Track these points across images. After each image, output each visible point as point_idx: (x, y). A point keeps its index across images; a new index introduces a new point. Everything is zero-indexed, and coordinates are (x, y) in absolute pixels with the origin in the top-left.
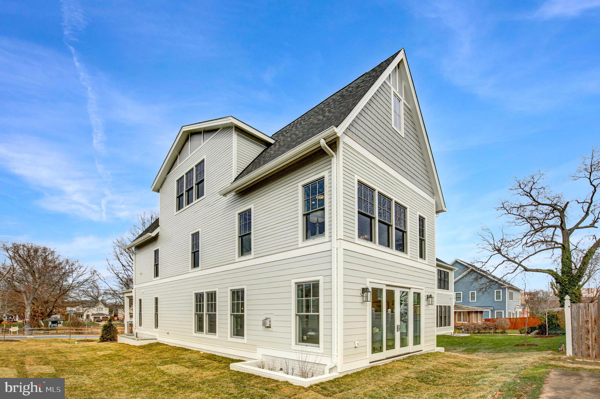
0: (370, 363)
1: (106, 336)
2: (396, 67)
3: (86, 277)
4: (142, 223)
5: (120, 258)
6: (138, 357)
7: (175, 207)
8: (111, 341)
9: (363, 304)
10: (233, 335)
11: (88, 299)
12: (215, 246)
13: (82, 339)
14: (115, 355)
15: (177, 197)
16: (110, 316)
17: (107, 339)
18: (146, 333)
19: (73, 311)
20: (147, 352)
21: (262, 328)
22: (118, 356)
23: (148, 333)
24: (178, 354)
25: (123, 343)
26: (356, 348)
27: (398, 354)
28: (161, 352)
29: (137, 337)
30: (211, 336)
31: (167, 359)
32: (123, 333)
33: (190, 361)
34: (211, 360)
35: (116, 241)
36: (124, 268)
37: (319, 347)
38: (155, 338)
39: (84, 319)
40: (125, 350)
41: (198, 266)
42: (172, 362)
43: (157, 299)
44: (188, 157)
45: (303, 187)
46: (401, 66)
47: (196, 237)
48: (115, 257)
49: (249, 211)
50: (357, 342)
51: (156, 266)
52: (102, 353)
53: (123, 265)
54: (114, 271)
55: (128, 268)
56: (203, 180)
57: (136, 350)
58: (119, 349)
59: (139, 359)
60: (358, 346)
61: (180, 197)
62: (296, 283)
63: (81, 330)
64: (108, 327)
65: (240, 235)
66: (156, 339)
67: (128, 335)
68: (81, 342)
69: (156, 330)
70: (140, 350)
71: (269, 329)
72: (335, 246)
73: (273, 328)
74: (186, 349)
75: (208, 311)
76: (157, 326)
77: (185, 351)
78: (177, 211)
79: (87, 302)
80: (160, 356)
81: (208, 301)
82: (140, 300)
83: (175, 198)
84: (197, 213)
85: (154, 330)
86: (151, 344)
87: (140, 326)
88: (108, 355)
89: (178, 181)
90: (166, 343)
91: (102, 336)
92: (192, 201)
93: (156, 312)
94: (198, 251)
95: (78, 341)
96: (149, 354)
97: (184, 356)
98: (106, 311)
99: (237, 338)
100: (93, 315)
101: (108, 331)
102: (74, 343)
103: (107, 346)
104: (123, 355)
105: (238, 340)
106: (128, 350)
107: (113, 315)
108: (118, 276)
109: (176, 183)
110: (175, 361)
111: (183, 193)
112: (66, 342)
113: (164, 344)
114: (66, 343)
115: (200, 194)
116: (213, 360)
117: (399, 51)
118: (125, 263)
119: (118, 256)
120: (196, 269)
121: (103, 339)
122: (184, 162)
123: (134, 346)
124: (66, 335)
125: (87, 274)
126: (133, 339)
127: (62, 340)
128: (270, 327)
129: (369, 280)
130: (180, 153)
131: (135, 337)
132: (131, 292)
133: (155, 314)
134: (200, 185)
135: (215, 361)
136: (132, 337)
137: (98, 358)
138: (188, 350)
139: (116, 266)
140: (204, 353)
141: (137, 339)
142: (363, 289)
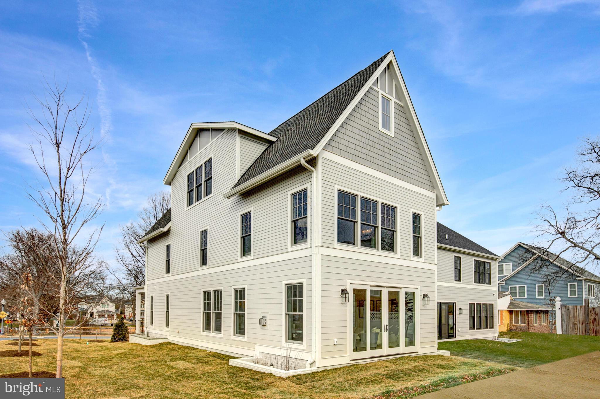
0: (351, 360)
1: (117, 336)
2: (385, 68)
3: (93, 268)
4: (153, 206)
5: (130, 247)
6: (150, 355)
7: (186, 203)
8: (123, 341)
9: (343, 304)
10: (236, 334)
11: (94, 293)
12: (221, 245)
13: (92, 339)
14: (129, 354)
15: (188, 192)
16: (116, 314)
17: (119, 339)
18: (157, 333)
19: (84, 309)
20: (158, 351)
21: (259, 326)
22: (132, 354)
23: (160, 332)
24: (186, 353)
25: (135, 343)
26: (335, 346)
27: (385, 354)
28: (171, 351)
29: (148, 336)
30: (217, 335)
31: (176, 357)
32: (134, 332)
33: (196, 359)
34: (216, 358)
35: (126, 229)
36: (134, 258)
37: (303, 344)
38: (166, 337)
39: (88, 317)
40: (138, 349)
41: (206, 264)
42: (180, 359)
43: (168, 296)
44: (198, 153)
45: (292, 195)
46: (391, 66)
47: (204, 234)
48: (124, 247)
49: (250, 213)
50: (336, 340)
51: (167, 262)
52: (116, 352)
53: (133, 255)
54: (124, 262)
55: (138, 258)
56: (211, 178)
57: (148, 349)
58: (132, 348)
59: (151, 357)
60: (337, 344)
61: (190, 192)
62: (286, 285)
63: (88, 329)
64: (120, 326)
65: (242, 236)
66: (167, 339)
67: (139, 335)
68: (91, 343)
69: (167, 329)
70: (151, 349)
71: (265, 327)
72: (315, 252)
73: (268, 326)
74: (195, 348)
75: (215, 310)
76: (168, 325)
77: (194, 350)
78: (187, 207)
79: (94, 297)
80: (170, 354)
81: (215, 299)
82: (152, 297)
83: (186, 193)
84: (205, 210)
85: (165, 329)
86: (161, 343)
87: (151, 325)
88: (123, 353)
89: (188, 176)
90: (176, 343)
91: (114, 336)
92: (201, 199)
93: (167, 310)
94: (207, 248)
95: (89, 341)
96: (160, 352)
97: (192, 354)
98: (111, 308)
99: (239, 336)
100: (98, 312)
101: (119, 330)
102: (85, 343)
103: (120, 345)
104: (136, 353)
105: (239, 338)
106: (141, 349)
107: (119, 313)
108: (127, 267)
109: (186, 177)
110: (183, 358)
111: (193, 189)
112: (78, 342)
113: (174, 344)
114: (78, 344)
115: (208, 192)
116: (217, 358)
117: (388, 53)
118: (135, 253)
119: (128, 245)
120: (205, 267)
121: (115, 339)
122: (194, 157)
123: (146, 346)
124: (74, 336)
125: (94, 265)
126: (145, 338)
127: (72, 340)
128: (265, 325)
129: (349, 282)
130: (190, 147)
131: (146, 336)
132: (143, 288)
133: (166, 312)
134: (208, 182)
135: (219, 358)
136: (143, 336)
137: (114, 356)
138: (196, 349)
139: (125, 256)
140: (211, 352)
141: (148, 338)
142: (343, 291)
